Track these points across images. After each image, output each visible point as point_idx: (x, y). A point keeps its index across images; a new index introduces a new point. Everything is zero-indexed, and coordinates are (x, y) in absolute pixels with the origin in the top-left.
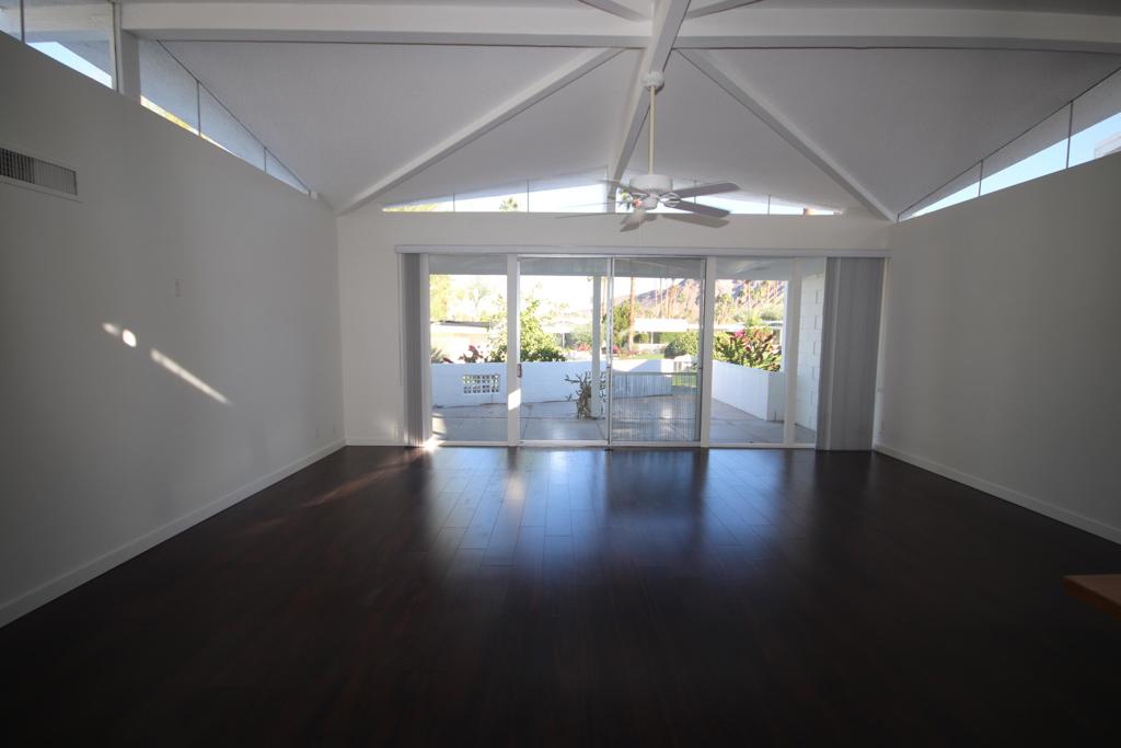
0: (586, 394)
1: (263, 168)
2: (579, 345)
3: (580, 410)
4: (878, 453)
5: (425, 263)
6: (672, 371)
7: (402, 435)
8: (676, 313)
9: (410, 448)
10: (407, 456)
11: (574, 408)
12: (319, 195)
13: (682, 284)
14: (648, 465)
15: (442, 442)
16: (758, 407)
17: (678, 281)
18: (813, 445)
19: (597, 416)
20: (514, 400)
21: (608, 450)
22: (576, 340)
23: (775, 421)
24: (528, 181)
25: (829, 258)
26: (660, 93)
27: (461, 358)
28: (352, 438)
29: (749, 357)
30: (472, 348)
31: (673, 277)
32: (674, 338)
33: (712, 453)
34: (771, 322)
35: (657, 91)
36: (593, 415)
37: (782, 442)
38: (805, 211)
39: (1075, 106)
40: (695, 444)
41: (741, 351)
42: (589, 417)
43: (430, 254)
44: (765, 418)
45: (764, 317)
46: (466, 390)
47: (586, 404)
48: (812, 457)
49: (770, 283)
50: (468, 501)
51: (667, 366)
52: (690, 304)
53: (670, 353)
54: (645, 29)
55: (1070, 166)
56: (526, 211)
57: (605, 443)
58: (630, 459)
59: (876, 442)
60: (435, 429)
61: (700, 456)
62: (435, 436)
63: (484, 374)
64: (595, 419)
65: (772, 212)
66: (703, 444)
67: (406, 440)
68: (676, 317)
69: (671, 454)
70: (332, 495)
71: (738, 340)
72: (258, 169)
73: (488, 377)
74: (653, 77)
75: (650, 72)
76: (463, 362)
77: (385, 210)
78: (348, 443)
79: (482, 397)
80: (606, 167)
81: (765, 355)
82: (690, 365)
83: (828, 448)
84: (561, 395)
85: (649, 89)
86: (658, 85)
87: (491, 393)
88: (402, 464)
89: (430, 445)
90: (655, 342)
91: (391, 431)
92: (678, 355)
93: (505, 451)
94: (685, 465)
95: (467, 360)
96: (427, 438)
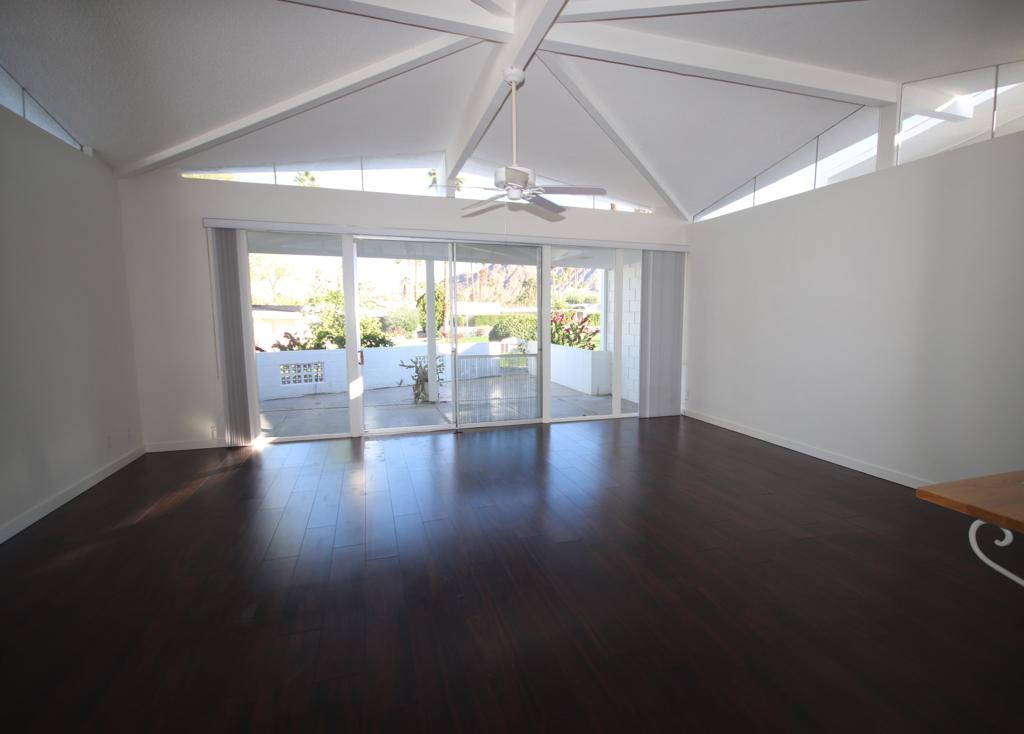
0: (422, 379)
1: (22, 115)
2: (394, 329)
3: (417, 396)
4: (685, 417)
5: (242, 241)
6: (500, 353)
7: (221, 434)
8: (486, 296)
9: (234, 449)
10: (230, 459)
11: (409, 394)
12: (94, 150)
13: (491, 268)
14: (495, 443)
15: (273, 439)
16: (584, 384)
17: (488, 265)
18: (636, 414)
19: (434, 400)
20: (356, 389)
21: (457, 432)
22: (391, 324)
23: (598, 395)
24: (361, 158)
25: (644, 251)
26: (521, 89)
27: (275, 346)
28: (151, 444)
29: (568, 337)
30: (287, 335)
31: (484, 261)
32: (497, 321)
33: (554, 429)
34: (574, 305)
35: (518, 87)
36: (431, 399)
37: (610, 413)
38: (612, 206)
39: (820, 141)
40: (538, 421)
41: (561, 332)
42: (426, 402)
43: (248, 230)
44: (589, 392)
45: (568, 301)
46: (285, 381)
47: (423, 389)
48: (636, 425)
49: (572, 269)
50: (326, 498)
51: (495, 348)
52: (498, 288)
53: (495, 336)
54: (510, 24)
55: (817, 187)
56: (361, 189)
57: (453, 427)
58: (477, 438)
59: (684, 408)
60: (263, 427)
61: (542, 431)
62: (263, 433)
63: (305, 362)
64: (433, 403)
65: (597, 207)
66: (546, 420)
67: (228, 439)
68: (486, 301)
69: (516, 432)
70: (149, 511)
71: (558, 322)
72: (17, 115)
73: (309, 365)
74: (515, 74)
75: (512, 68)
76: (277, 350)
77: (184, 176)
78: (148, 451)
79: (305, 387)
80: (444, 151)
81: (582, 336)
82: (516, 347)
83: (648, 416)
84: (393, 381)
85: (510, 84)
86: (519, 80)
87: (314, 382)
88: (224, 469)
89: (259, 443)
90: (470, 325)
91: (209, 431)
92: (504, 337)
93: (348, 443)
94: (529, 441)
95: (282, 348)
96: (256, 436)
